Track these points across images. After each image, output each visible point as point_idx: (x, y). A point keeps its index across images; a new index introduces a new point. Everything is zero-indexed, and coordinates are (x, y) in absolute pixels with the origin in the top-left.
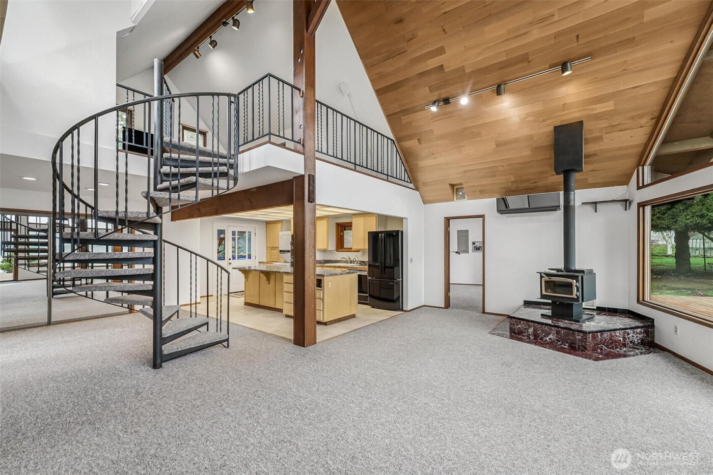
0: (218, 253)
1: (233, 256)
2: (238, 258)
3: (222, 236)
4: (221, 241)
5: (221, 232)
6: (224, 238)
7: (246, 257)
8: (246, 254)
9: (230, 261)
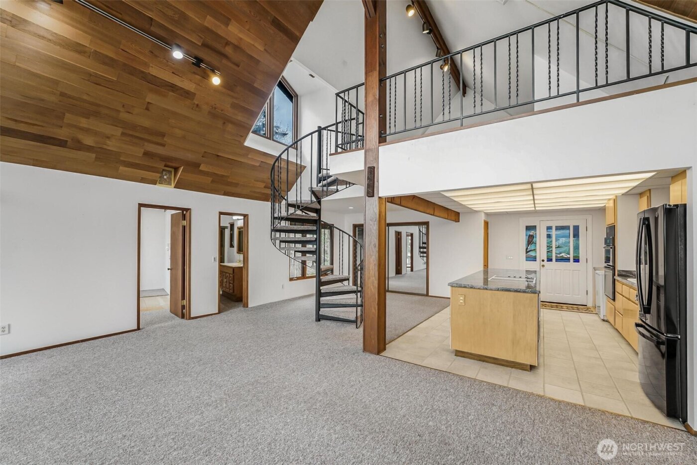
0: (527, 252)
1: (547, 256)
2: (557, 260)
3: (532, 233)
4: (531, 240)
5: (530, 228)
6: (535, 235)
7: (569, 260)
8: (571, 256)
9: (543, 263)
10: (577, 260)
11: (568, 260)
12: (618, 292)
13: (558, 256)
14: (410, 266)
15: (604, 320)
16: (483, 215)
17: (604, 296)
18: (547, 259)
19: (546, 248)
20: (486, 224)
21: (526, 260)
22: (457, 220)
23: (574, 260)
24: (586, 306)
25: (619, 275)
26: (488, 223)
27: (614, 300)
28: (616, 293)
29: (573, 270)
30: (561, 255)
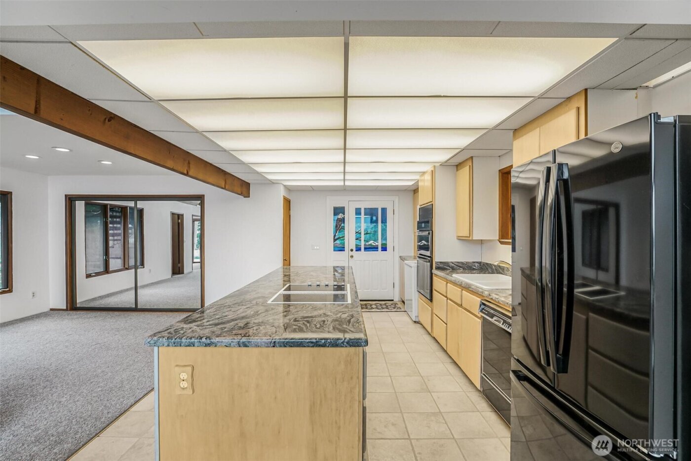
0: (335, 240)
1: (356, 245)
2: (366, 249)
3: (340, 216)
4: (339, 225)
5: (338, 211)
6: (344, 218)
7: (377, 248)
8: (379, 244)
9: (351, 253)
10: (384, 249)
11: (375, 248)
12: (436, 290)
13: (367, 244)
14: (199, 260)
15: (415, 322)
16: (282, 188)
17: (417, 293)
18: (356, 248)
19: (355, 235)
20: (287, 203)
21: (334, 251)
22: (247, 195)
23: (382, 248)
24: (393, 300)
25: (438, 268)
26: (290, 202)
27: (431, 300)
28: (434, 292)
29: (381, 260)
30: (370, 243)
